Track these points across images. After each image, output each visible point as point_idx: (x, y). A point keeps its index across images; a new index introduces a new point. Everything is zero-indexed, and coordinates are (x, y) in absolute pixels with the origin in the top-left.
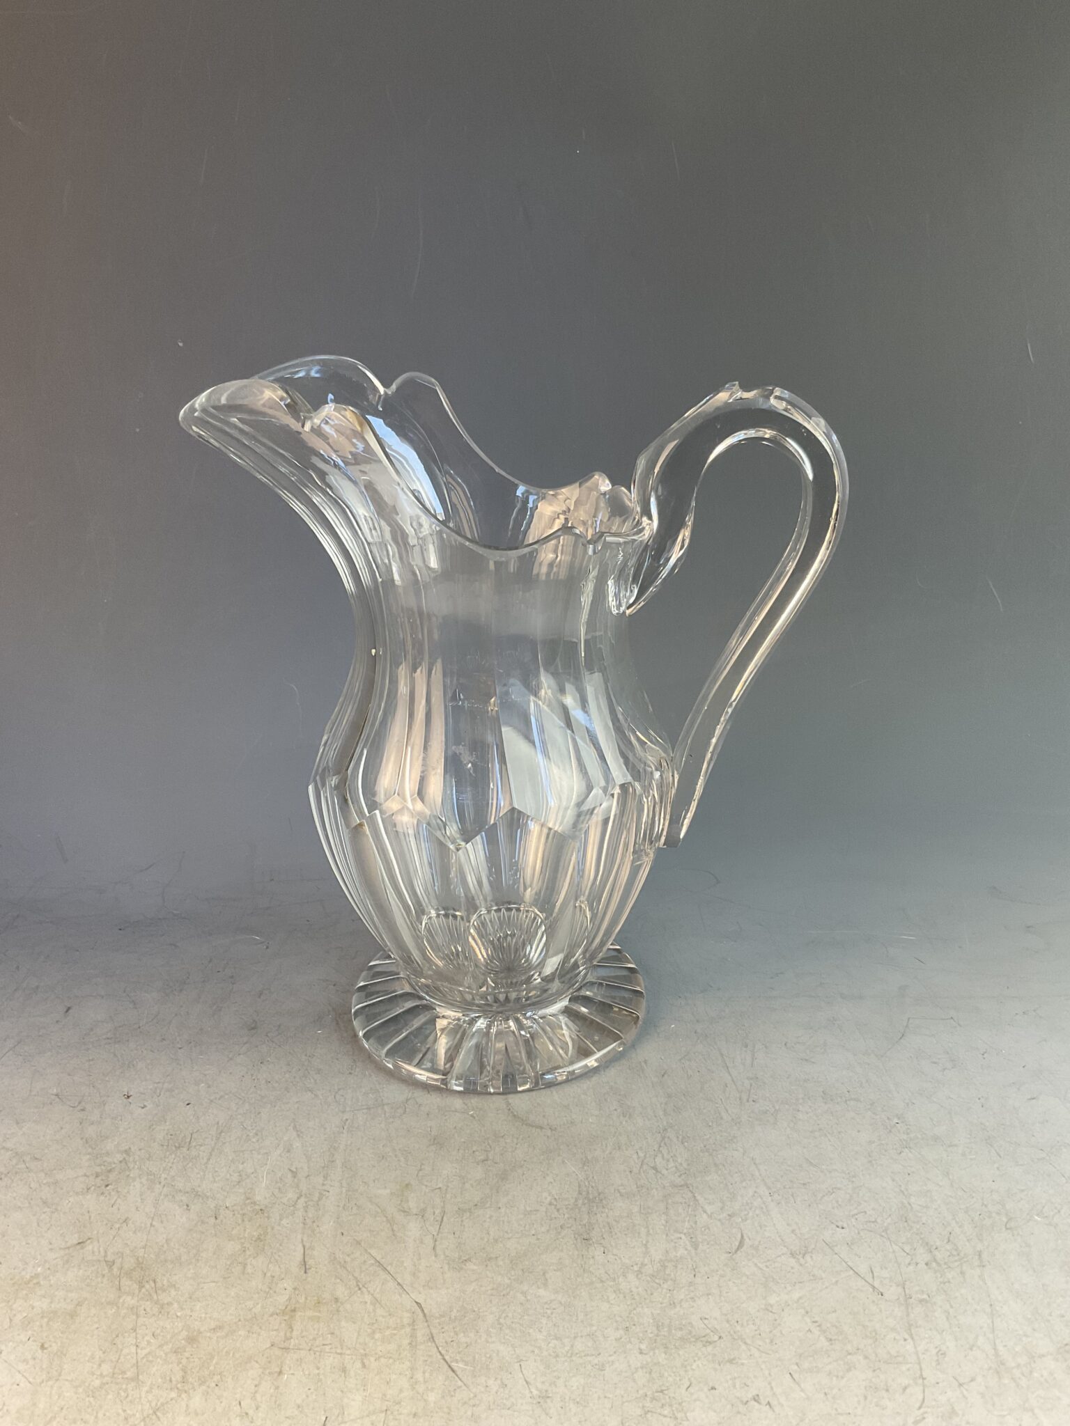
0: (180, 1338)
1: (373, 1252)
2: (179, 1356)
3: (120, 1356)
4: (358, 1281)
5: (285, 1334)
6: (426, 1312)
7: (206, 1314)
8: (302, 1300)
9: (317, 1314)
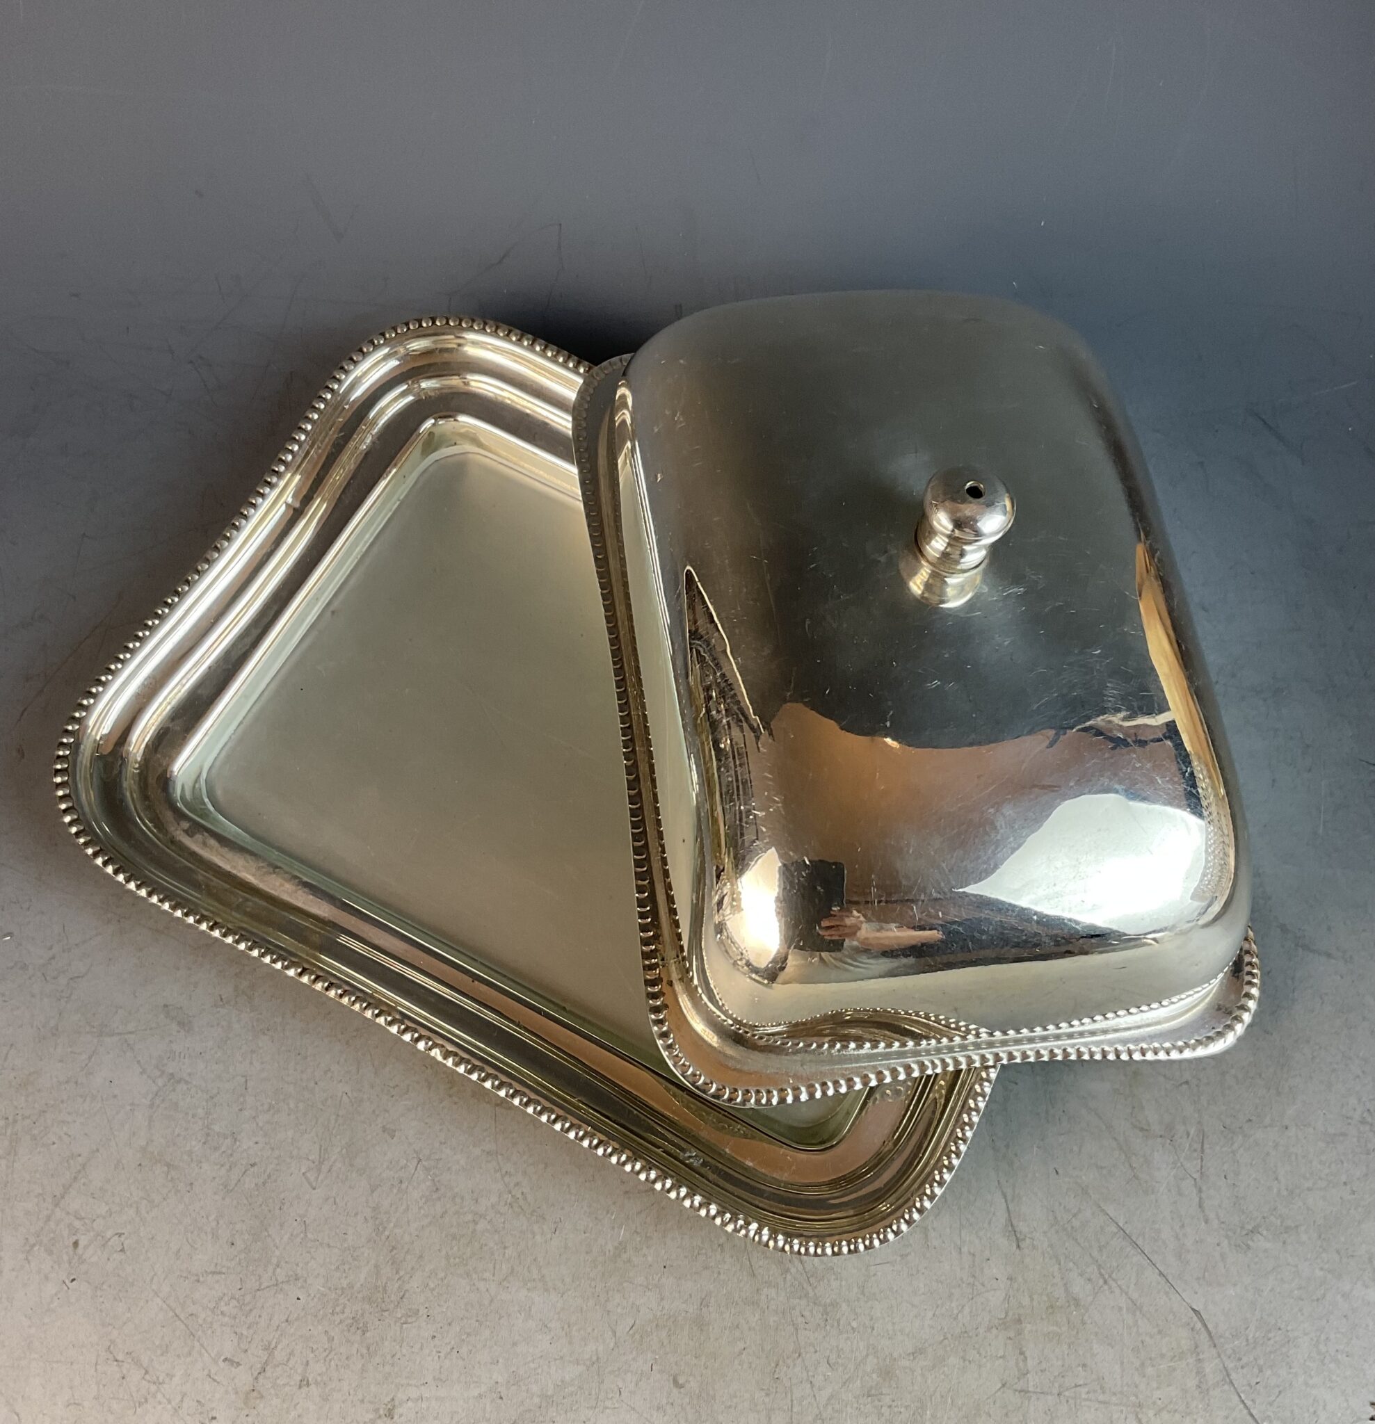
0: (869, 1369)
1: (1111, 1210)
2: (876, 1403)
3: (792, 1401)
4: (1099, 1267)
5: (1017, 1364)
6: (1210, 1326)
7: (894, 1324)
8: (1026, 1301)
9: (1055, 1328)
